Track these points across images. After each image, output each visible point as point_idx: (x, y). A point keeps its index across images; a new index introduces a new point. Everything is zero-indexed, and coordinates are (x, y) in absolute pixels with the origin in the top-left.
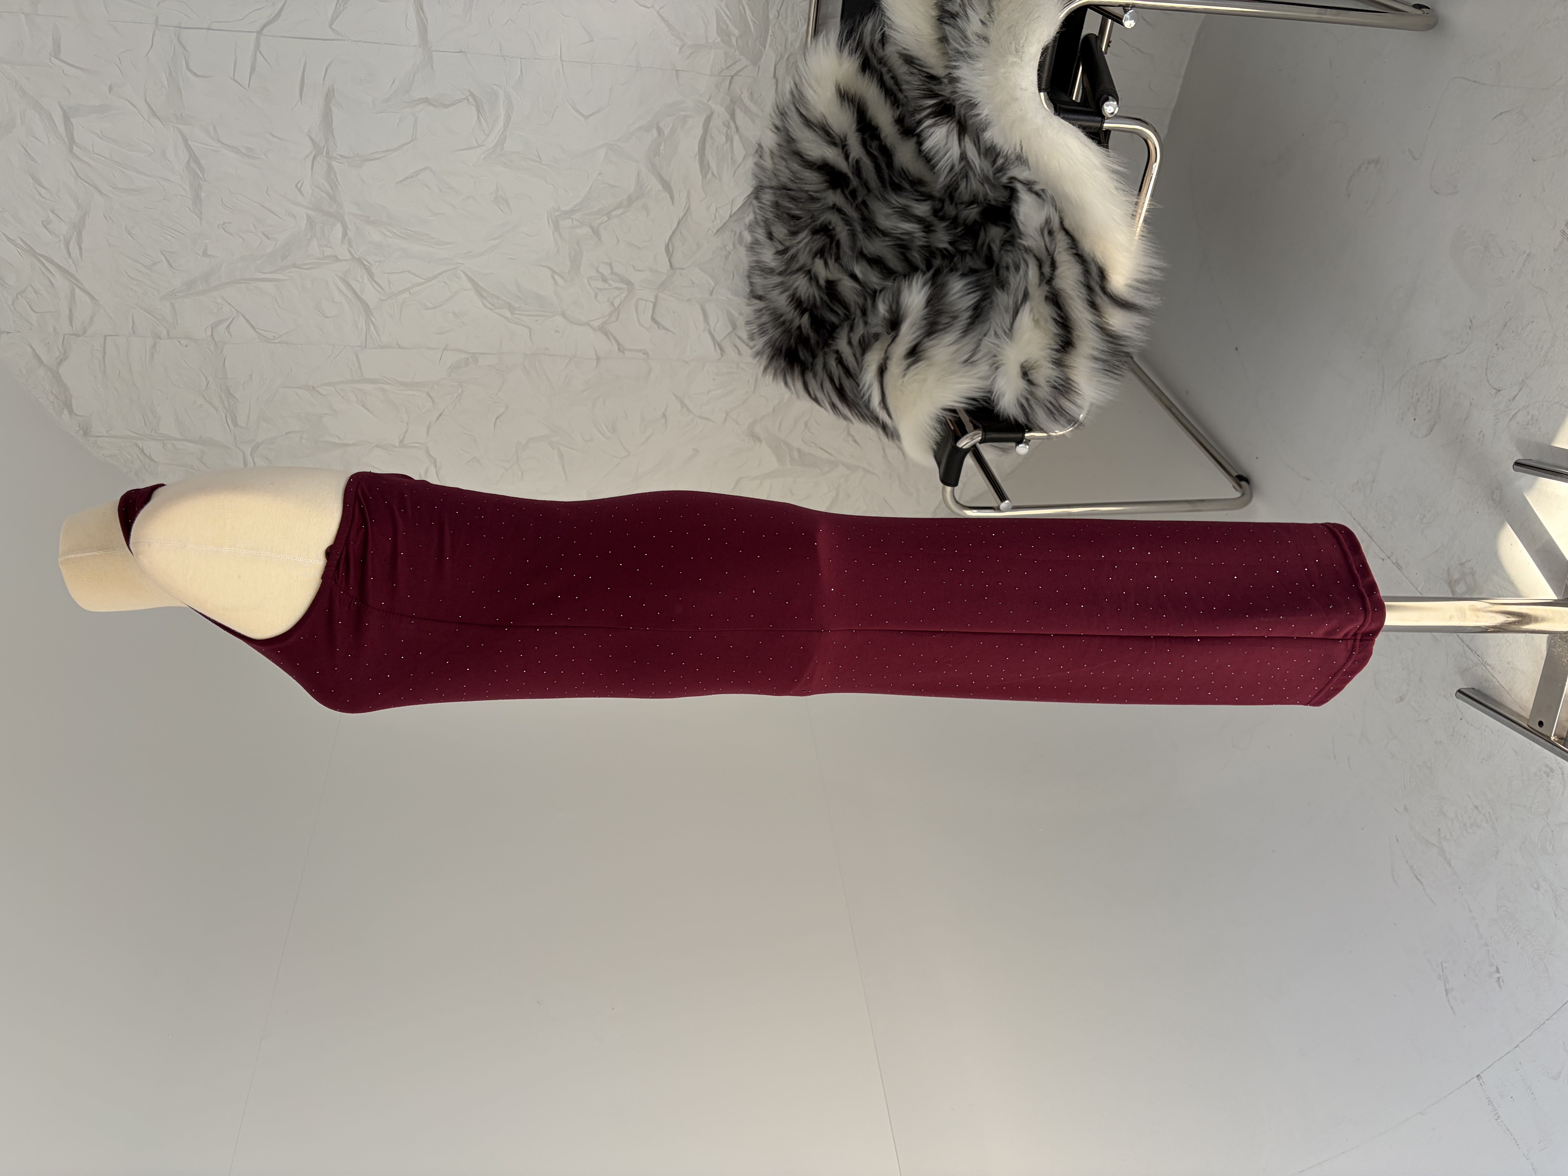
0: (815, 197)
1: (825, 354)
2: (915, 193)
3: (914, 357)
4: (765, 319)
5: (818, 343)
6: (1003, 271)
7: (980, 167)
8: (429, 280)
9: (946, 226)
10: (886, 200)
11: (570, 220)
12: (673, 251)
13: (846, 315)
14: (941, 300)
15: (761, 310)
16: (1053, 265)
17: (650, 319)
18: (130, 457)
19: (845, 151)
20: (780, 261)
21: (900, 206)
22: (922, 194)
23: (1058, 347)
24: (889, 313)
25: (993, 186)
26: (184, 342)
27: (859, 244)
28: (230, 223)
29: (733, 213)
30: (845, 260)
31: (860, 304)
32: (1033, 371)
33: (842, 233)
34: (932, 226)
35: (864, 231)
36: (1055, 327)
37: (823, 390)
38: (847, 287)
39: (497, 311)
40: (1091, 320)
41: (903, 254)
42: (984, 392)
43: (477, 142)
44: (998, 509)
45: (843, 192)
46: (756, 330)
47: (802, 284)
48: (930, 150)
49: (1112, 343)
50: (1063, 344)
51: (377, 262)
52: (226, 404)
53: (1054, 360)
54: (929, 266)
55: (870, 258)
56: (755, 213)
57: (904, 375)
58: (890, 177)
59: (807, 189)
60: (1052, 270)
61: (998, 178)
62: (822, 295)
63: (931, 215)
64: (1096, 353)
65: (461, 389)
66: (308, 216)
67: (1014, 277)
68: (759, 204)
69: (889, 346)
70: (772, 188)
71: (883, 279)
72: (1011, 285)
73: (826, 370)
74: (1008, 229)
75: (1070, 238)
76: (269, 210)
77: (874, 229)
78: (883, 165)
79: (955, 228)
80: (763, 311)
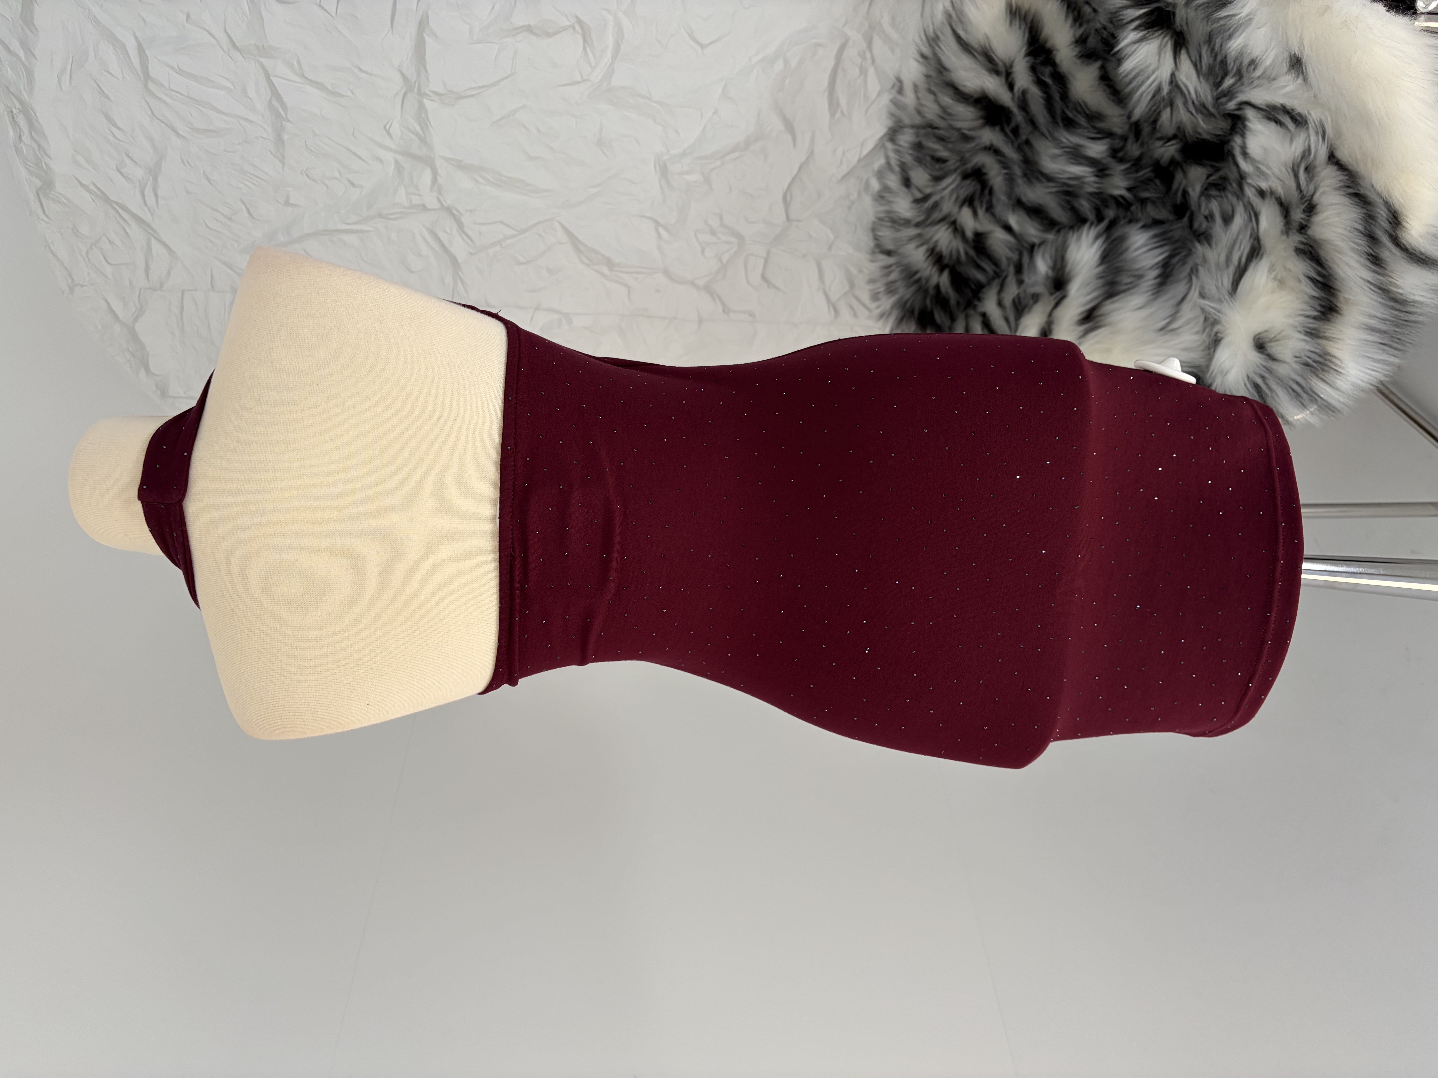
0: (968, 136)
3: (1090, 322)
4: (894, 276)
5: (958, 303)
7: (1196, 92)
8: (523, 231)
9: (1125, 169)
10: (1055, 139)
11: (680, 165)
12: (791, 200)
13: (996, 273)
14: (1118, 257)
15: (890, 266)
16: (1311, 209)
17: (760, 278)
19: (1009, 80)
20: (917, 211)
21: (1071, 145)
22: (1100, 131)
24: (1052, 271)
25: (1210, 116)
27: (1017, 191)
28: (313, 168)
29: (862, 157)
30: (998, 209)
31: (1014, 260)
32: (1273, 344)
33: (996, 177)
34: (1107, 169)
35: (1025, 175)
36: (1311, 288)
38: (998, 241)
39: (594, 267)
40: (1369, 279)
41: (1068, 202)
43: (582, 76)
45: (1002, 130)
47: (943, 237)
48: (1128, 72)
51: (467, 211)
53: (1308, 330)
54: (1101, 218)
55: (1029, 207)
56: (887, 157)
58: (1063, 110)
59: (958, 126)
60: (1306, 216)
61: (1222, 104)
62: (968, 249)
63: (1109, 156)
64: (1373, 322)
66: (396, 162)
67: (1222, 228)
68: (894, 147)
69: (1053, 309)
70: (913, 127)
71: (1044, 232)
72: (1218, 238)
75: (1346, 173)
76: (354, 154)
77: (1037, 173)
78: (1057, 97)
80: (894, 267)
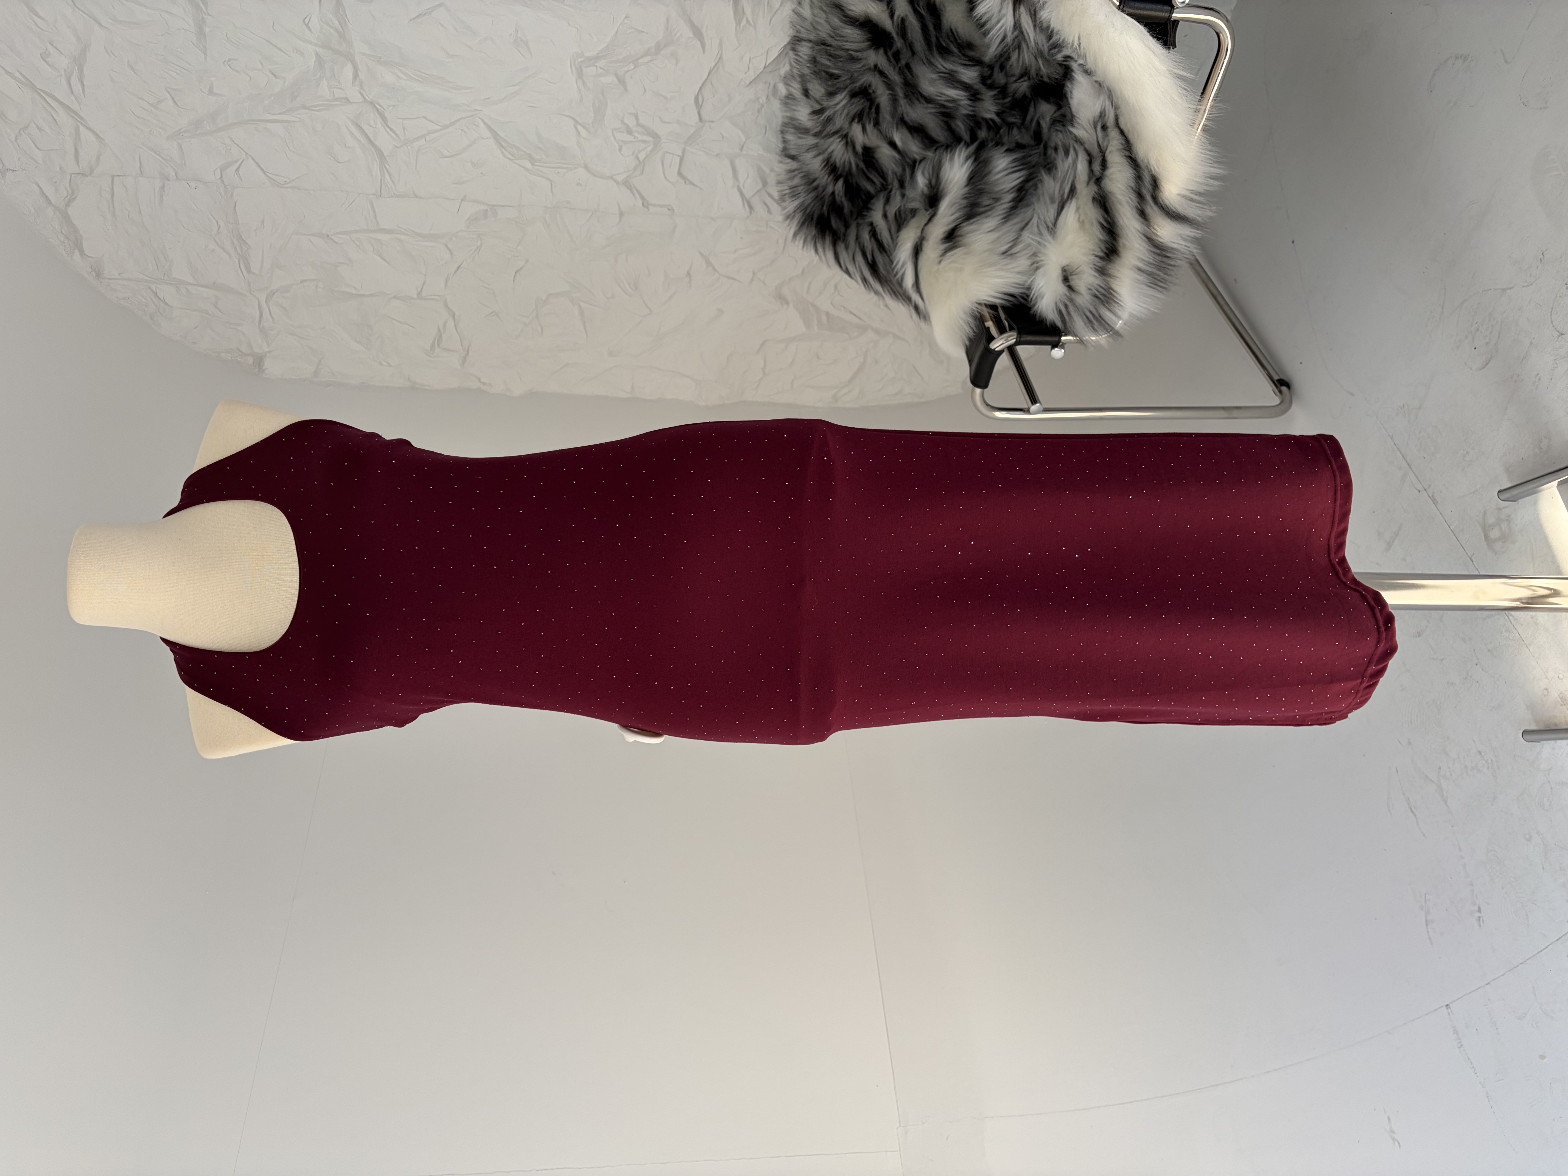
0: (856, 57)
1: (858, 225)
2: (963, 57)
3: (951, 241)
4: (797, 181)
5: (851, 212)
6: (1050, 151)
7: (1034, 40)
8: (446, 127)
9: (994, 95)
10: (931, 64)
11: (595, 68)
12: (703, 102)
13: (882, 184)
14: (983, 178)
15: (794, 171)
16: (1104, 163)
17: (676, 174)
18: (144, 301)
19: (890, 7)
20: (815, 122)
21: (946, 71)
22: (971, 59)
23: (1102, 254)
24: (928, 188)
25: (1047, 61)
26: (193, 184)
27: (900, 110)
28: (235, 60)
29: (767, 64)
30: (884, 126)
31: (898, 174)
32: (1074, 277)
33: (883, 97)
34: (979, 94)
35: (906, 96)
36: (1100, 232)
37: (855, 263)
38: (885, 156)
39: (517, 162)
40: (1139, 229)
41: (947, 124)
42: (1023, 288)
44: (1026, 411)
45: (886, 53)
46: (787, 191)
47: (837, 149)
48: (981, 16)
49: (1159, 255)
50: (1107, 252)
51: (390, 106)
52: (239, 250)
53: (1097, 268)
54: (974, 138)
55: (911, 126)
56: (791, 64)
57: (940, 262)
58: (937, 38)
59: (847, 47)
60: (1102, 170)
61: (1053, 55)
62: (858, 161)
63: (979, 82)
64: (1141, 265)
65: (479, 242)
66: (317, 54)
67: (1063, 161)
68: (795, 57)
69: (926, 225)
70: (810, 41)
71: (924, 149)
72: (1058, 172)
73: (859, 243)
74: (1060, 107)
75: (1124, 138)
76: (276, 46)
77: (917, 95)
78: (931, 27)
79: (1004, 98)
80: (796, 173)
